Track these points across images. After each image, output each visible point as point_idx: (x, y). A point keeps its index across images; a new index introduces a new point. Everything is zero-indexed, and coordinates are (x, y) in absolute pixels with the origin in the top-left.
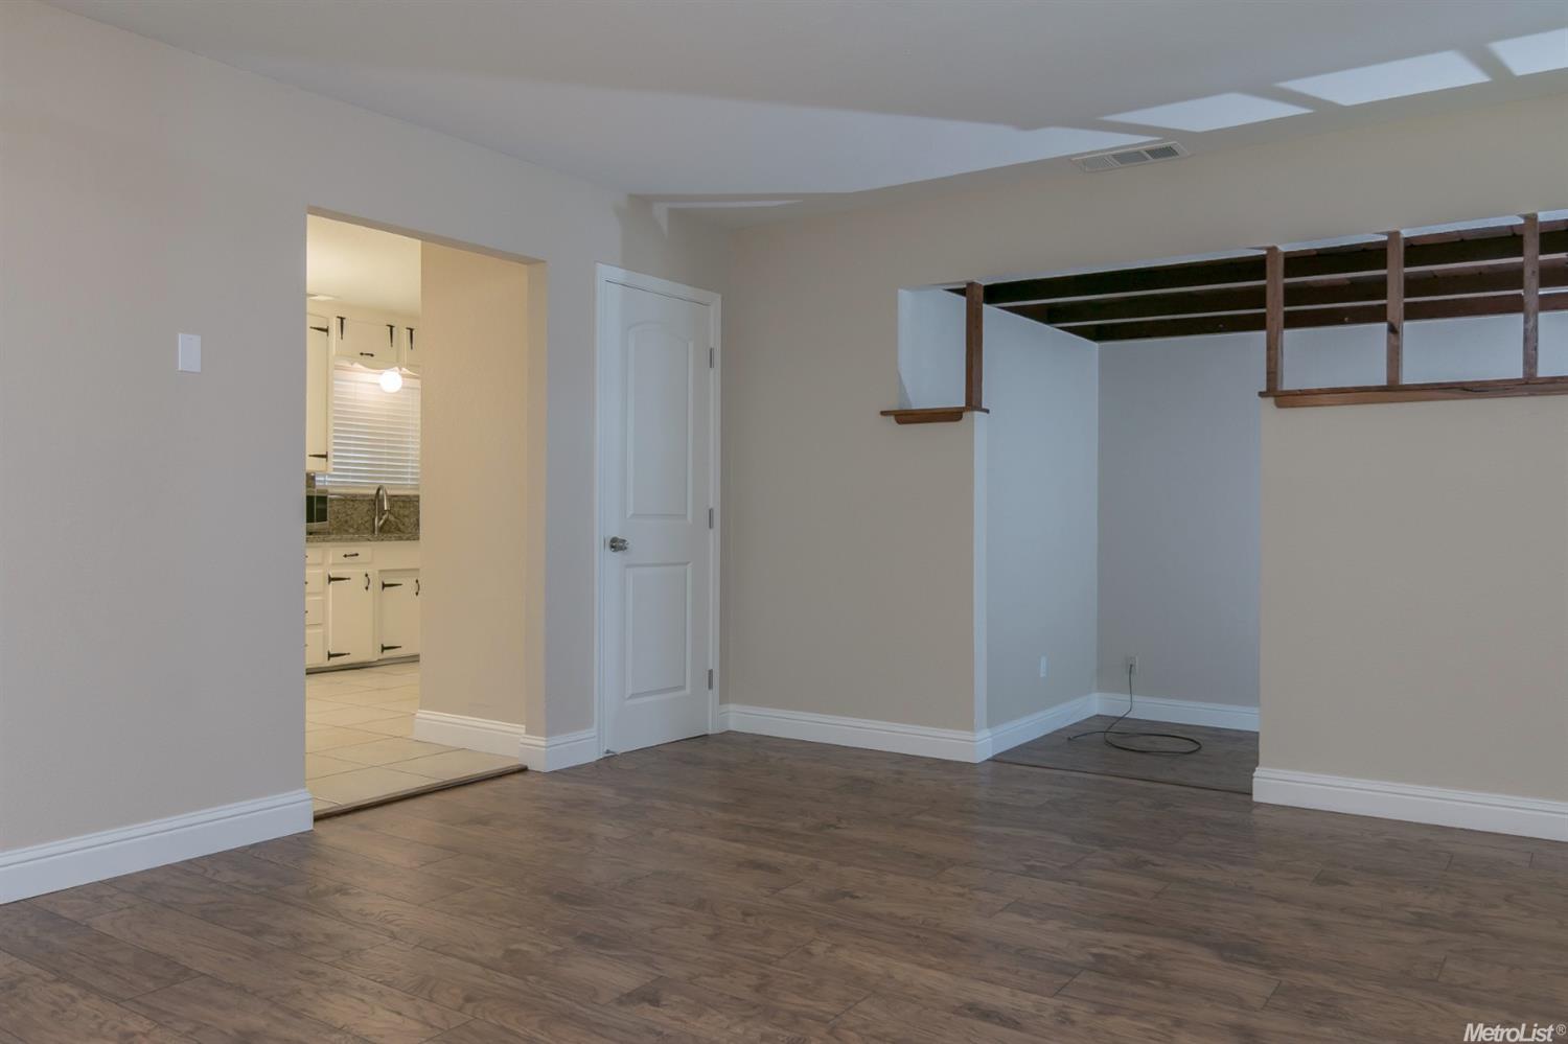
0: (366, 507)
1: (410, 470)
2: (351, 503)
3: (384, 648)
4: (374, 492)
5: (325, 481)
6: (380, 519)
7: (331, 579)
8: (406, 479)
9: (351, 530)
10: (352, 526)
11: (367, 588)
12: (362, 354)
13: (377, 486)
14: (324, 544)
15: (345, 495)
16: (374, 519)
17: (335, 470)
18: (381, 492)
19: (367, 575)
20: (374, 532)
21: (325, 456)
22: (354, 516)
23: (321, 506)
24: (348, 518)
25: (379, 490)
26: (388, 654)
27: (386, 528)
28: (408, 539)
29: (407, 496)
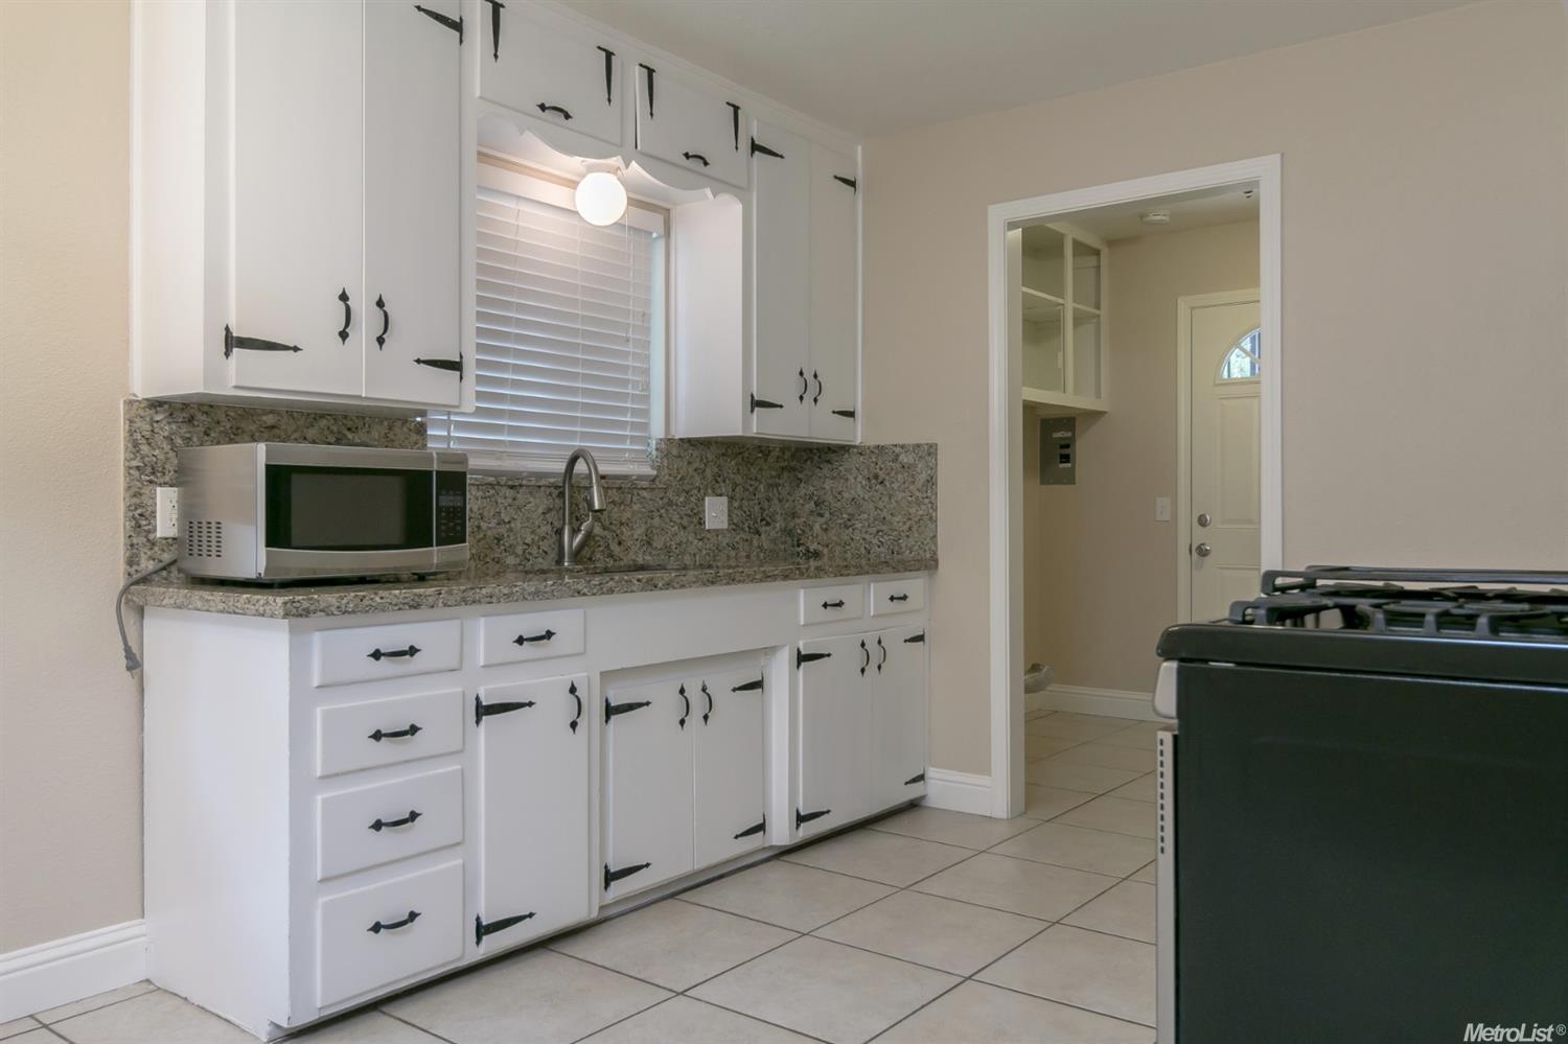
0: (538, 504)
1: (628, 419)
2: (509, 493)
3: (610, 877)
4: (561, 467)
5: (448, 438)
6: (575, 532)
7: (483, 710)
8: (621, 439)
9: (511, 560)
10: (510, 550)
11: (574, 725)
12: (543, 107)
13: (569, 453)
14: (463, 609)
15: (497, 474)
16: (559, 532)
17: (479, 411)
18: (581, 467)
19: (573, 690)
20: (560, 561)
21: (455, 366)
22: (516, 525)
23: (448, 501)
24: (503, 530)
25: (573, 461)
26: (620, 888)
27: (586, 552)
28: (668, 585)
29: (625, 477)
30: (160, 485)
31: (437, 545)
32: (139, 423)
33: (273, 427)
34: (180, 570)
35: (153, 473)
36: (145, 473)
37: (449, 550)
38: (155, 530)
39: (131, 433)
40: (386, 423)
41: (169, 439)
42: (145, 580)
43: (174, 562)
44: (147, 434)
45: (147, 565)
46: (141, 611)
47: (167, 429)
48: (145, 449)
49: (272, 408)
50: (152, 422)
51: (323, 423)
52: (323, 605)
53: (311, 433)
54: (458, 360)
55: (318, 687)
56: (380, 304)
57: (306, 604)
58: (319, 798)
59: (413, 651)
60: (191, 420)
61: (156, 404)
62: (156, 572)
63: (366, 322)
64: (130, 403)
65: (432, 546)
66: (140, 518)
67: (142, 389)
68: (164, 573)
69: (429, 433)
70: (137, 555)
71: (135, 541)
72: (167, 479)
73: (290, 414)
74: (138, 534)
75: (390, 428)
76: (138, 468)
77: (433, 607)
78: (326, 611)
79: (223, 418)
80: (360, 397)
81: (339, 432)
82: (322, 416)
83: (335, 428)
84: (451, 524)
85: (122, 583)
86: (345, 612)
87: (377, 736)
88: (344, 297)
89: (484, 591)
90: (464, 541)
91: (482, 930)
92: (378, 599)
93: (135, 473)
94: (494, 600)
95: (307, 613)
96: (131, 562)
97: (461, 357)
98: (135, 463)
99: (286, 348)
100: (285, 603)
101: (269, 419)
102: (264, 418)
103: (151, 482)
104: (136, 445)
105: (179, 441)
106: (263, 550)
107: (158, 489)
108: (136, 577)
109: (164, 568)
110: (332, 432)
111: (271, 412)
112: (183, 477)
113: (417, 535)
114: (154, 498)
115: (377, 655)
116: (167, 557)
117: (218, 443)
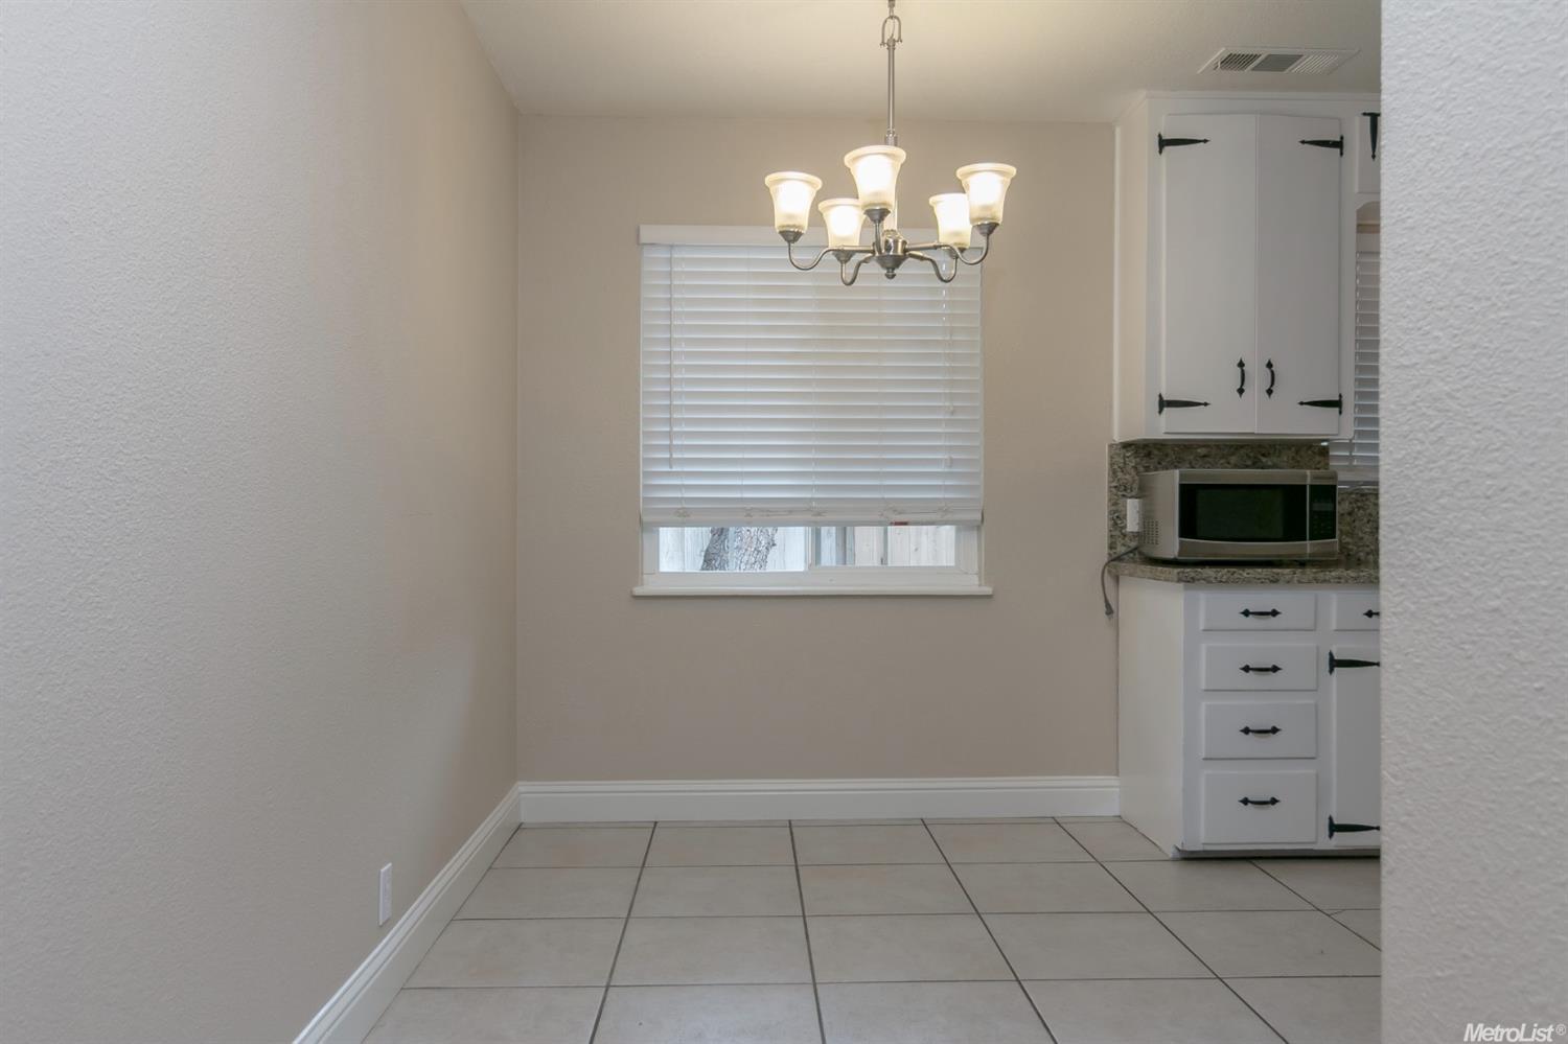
30: (1130, 498)
31: (1311, 539)
32: (1117, 459)
33: (1205, 456)
34: (1140, 553)
35: (1125, 490)
36: (1120, 490)
37: (1318, 544)
38: (1125, 527)
39: (1111, 465)
40: (1293, 449)
41: (1135, 468)
42: (1119, 559)
43: (1136, 549)
44: (1121, 465)
45: (1121, 549)
46: (1117, 579)
47: (1132, 462)
48: (1120, 474)
49: (1205, 444)
50: (1124, 457)
51: (1242, 451)
52: (1204, 576)
53: (1233, 459)
54: (1337, 399)
55: (1204, 630)
56: (1270, 365)
57: (1193, 575)
58: (1203, 705)
59: (1274, 613)
60: (1149, 455)
61: (1126, 446)
62: (1126, 553)
63: (1257, 378)
64: (1111, 446)
65: (1305, 540)
66: (1117, 519)
67: (1118, 438)
68: (1131, 555)
69: (1331, 453)
70: (1115, 543)
71: (1114, 533)
72: (1133, 494)
73: (1218, 447)
74: (1116, 529)
75: (1297, 452)
76: (1116, 487)
77: (1288, 582)
78: (1208, 581)
79: (1170, 451)
80: (1253, 434)
81: (1255, 457)
82: (1242, 447)
83: (1252, 455)
84: (1322, 525)
85: (1106, 560)
86: (1221, 582)
87: (1247, 669)
88: (1241, 364)
89: (1333, 574)
90: (1334, 537)
91: (1334, 828)
92: (1245, 575)
93: (1114, 490)
94: (1343, 581)
95: (1193, 580)
96: (1112, 547)
97: (1340, 396)
98: (1114, 484)
99: (1199, 404)
100: (1178, 573)
101: (1202, 451)
102: (1199, 450)
103: (1123, 496)
104: (1114, 472)
105: (1142, 469)
106: (1177, 540)
107: (1129, 501)
108: (1114, 556)
109: (1131, 552)
110: (1249, 457)
111: (1204, 446)
112: (1143, 492)
113: (1294, 532)
114: (1125, 507)
115: (1246, 613)
116: (1133, 544)
117: (1167, 469)
